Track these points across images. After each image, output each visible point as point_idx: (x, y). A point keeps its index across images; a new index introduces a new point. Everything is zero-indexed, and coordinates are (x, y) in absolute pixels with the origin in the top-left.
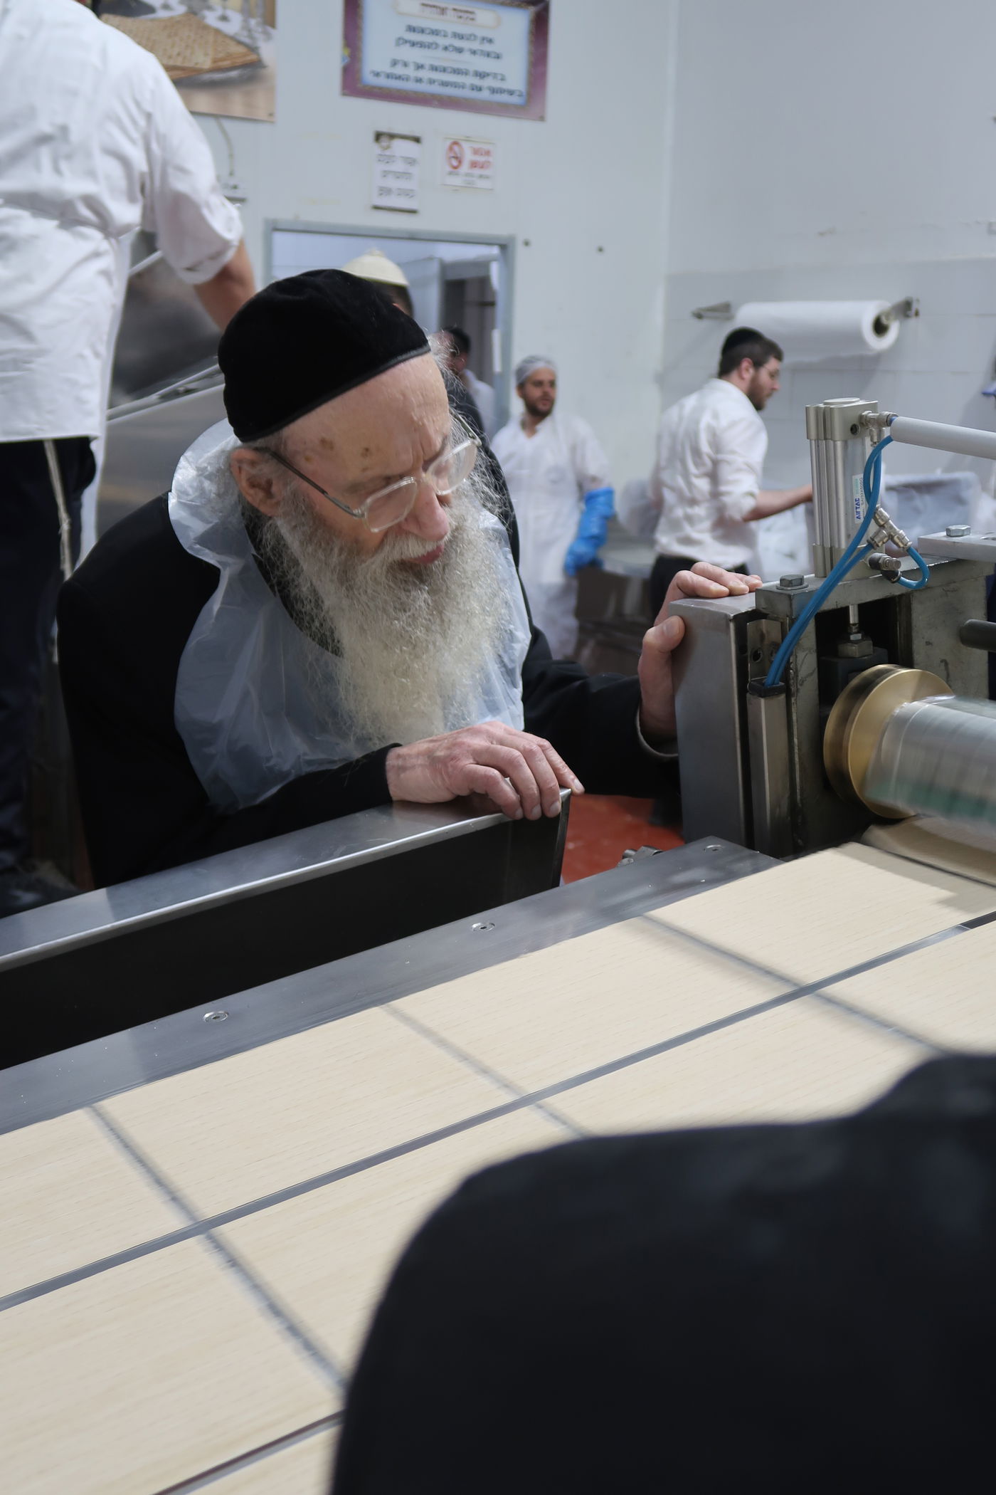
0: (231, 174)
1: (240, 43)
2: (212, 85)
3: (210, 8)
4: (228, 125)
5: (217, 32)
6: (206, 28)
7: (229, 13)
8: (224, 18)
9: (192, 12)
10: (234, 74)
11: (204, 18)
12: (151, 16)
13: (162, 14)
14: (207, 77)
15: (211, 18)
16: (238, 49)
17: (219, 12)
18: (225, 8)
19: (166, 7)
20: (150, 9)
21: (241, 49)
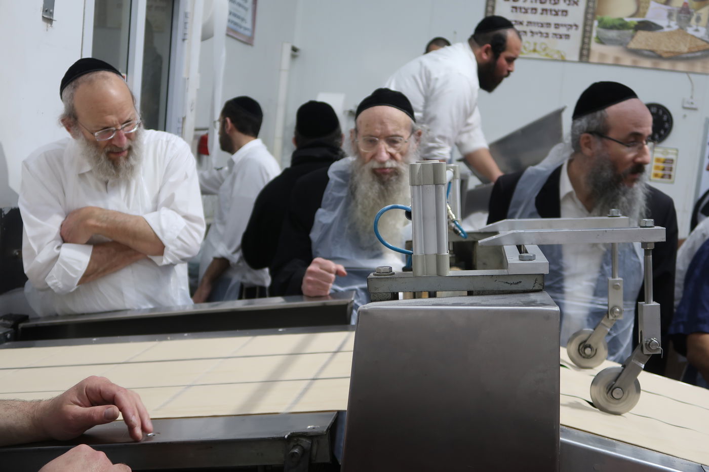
0: (692, 97)
1: (703, 40)
2: (687, 59)
3: (690, 26)
4: (692, 76)
5: (693, 36)
6: (687, 35)
7: (700, 28)
8: (697, 30)
9: (681, 28)
10: (699, 54)
11: (686, 30)
12: (661, 30)
13: (666, 30)
14: (684, 56)
15: (690, 31)
16: (701, 43)
17: (695, 27)
18: (697, 26)
19: (669, 26)
20: (660, 28)
21: (704, 43)
